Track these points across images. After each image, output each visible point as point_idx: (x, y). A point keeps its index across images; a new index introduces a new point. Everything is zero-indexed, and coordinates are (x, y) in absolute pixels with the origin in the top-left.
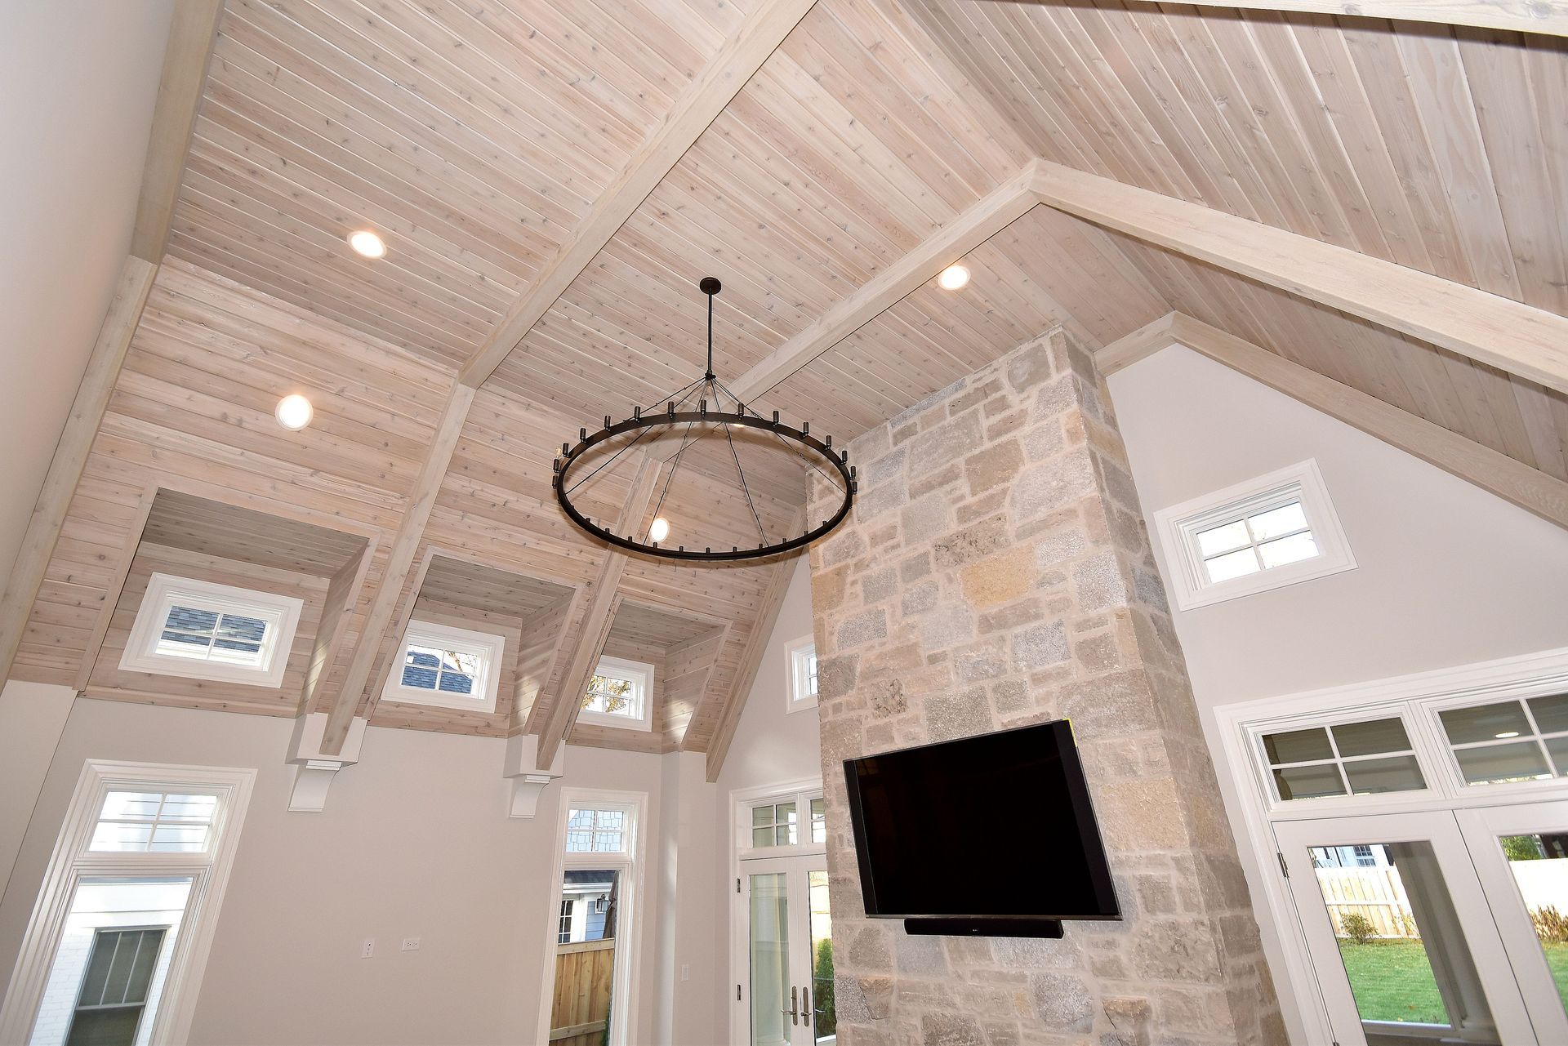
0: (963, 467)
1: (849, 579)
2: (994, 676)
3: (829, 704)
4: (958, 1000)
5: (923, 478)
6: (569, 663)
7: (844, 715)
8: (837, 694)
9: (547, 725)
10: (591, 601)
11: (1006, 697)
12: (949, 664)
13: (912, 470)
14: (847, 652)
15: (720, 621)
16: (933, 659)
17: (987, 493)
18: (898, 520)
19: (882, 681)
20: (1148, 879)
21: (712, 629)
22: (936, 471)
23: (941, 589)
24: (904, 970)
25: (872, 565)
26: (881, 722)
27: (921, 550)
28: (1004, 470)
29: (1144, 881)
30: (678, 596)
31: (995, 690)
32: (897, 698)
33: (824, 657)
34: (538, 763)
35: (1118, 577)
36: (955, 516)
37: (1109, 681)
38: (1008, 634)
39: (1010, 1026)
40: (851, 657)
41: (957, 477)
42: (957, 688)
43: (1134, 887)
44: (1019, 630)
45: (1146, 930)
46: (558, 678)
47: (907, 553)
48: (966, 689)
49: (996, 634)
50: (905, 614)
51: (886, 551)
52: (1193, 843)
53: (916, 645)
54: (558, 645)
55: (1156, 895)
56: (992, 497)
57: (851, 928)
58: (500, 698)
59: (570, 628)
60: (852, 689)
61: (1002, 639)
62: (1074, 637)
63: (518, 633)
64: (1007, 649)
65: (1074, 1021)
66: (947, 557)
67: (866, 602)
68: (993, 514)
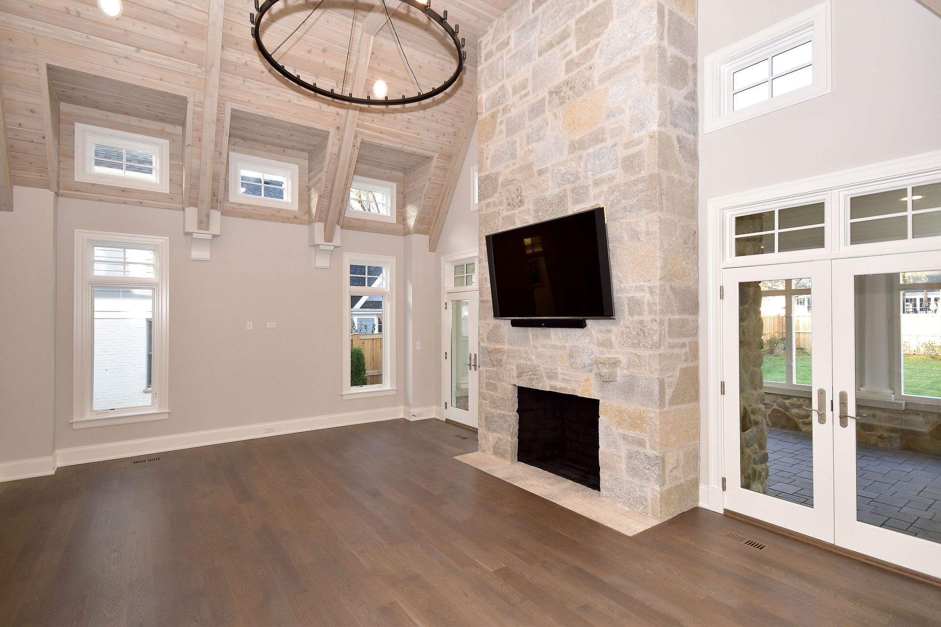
0: (573, 27)
1: (499, 121)
2: (572, 182)
3: (484, 203)
4: (534, 358)
5: (548, 39)
6: (334, 180)
7: (492, 210)
8: (489, 197)
9: (327, 217)
10: (341, 140)
11: (577, 195)
12: (549, 175)
13: (541, 32)
14: (494, 170)
15: (430, 154)
16: (541, 173)
17: (585, 48)
18: (530, 74)
19: (512, 188)
20: (633, 297)
21: (427, 159)
22: (557, 32)
23: (549, 123)
24: (510, 344)
25: (512, 109)
26: (509, 213)
27: (541, 96)
28: (599, 27)
29: (630, 299)
30: (399, 136)
31: (572, 191)
32: (519, 198)
33: (483, 174)
34: (325, 239)
35: (656, 108)
36: (564, 68)
37: (636, 182)
38: (584, 153)
39: (555, 369)
40: (497, 173)
41: (568, 36)
42: (551, 190)
43: (626, 302)
44: (591, 150)
45: (627, 324)
46: (329, 189)
47: (533, 99)
48: (557, 191)
49: (578, 153)
50: (528, 143)
51: (521, 98)
52: (662, 279)
53: (532, 163)
54: (325, 169)
55: (635, 306)
56: (588, 51)
57: (488, 325)
58: (301, 202)
59: (330, 158)
60: (496, 193)
61: (581, 157)
62: (621, 153)
63: (306, 162)
64: (582, 164)
65: (585, 367)
66: (556, 100)
67: (507, 136)
68: (587, 65)
